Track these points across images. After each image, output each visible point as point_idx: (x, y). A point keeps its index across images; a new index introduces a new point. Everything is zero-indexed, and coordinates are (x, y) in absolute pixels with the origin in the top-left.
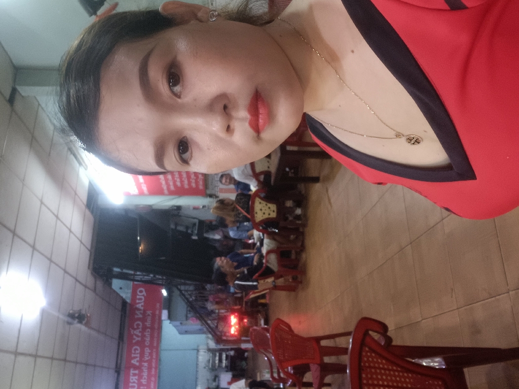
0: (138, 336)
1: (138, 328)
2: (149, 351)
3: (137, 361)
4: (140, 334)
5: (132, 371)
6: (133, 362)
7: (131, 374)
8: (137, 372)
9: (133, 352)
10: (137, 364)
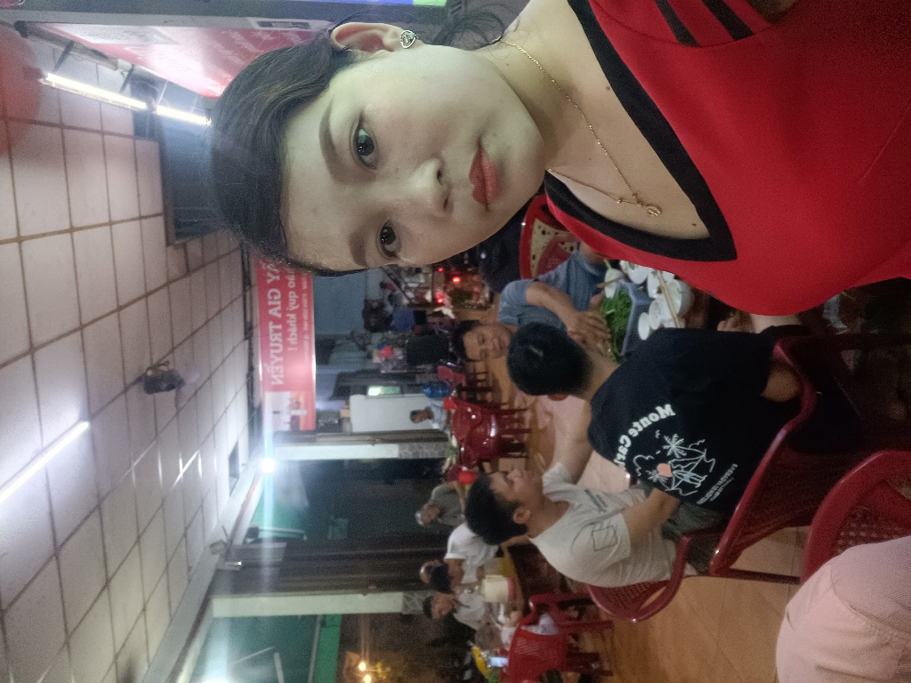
0: (274, 273)
2: (297, 297)
3: (279, 312)
5: (271, 326)
6: (271, 312)
7: (271, 331)
8: (279, 327)
9: (270, 297)
10: (279, 316)
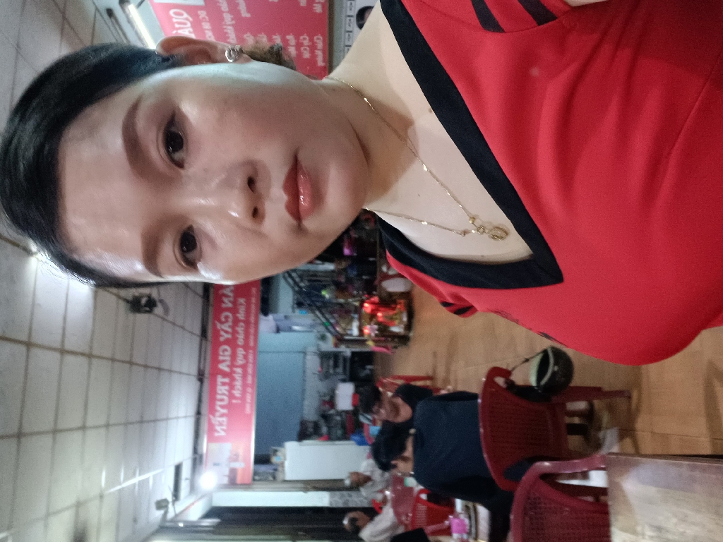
0: (226, 332)
1: (227, 321)
2: (243, 353)
3: (228, 366)
4: (230, 330)
5: (220, 379)
6: (220, 366)
8: (226, 380)
9: (221, 353)
10: (227, 369)
